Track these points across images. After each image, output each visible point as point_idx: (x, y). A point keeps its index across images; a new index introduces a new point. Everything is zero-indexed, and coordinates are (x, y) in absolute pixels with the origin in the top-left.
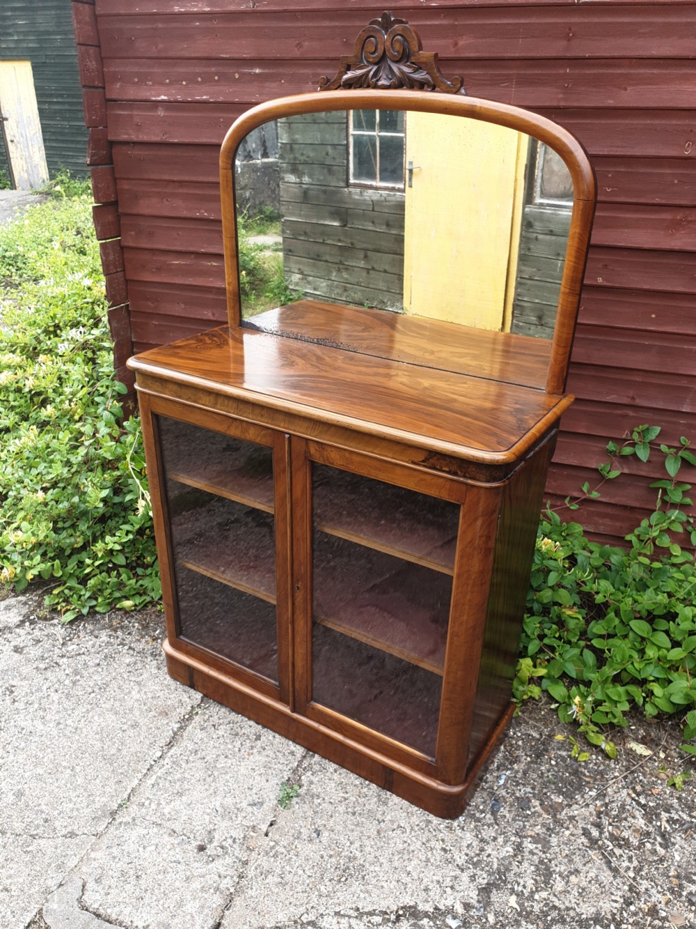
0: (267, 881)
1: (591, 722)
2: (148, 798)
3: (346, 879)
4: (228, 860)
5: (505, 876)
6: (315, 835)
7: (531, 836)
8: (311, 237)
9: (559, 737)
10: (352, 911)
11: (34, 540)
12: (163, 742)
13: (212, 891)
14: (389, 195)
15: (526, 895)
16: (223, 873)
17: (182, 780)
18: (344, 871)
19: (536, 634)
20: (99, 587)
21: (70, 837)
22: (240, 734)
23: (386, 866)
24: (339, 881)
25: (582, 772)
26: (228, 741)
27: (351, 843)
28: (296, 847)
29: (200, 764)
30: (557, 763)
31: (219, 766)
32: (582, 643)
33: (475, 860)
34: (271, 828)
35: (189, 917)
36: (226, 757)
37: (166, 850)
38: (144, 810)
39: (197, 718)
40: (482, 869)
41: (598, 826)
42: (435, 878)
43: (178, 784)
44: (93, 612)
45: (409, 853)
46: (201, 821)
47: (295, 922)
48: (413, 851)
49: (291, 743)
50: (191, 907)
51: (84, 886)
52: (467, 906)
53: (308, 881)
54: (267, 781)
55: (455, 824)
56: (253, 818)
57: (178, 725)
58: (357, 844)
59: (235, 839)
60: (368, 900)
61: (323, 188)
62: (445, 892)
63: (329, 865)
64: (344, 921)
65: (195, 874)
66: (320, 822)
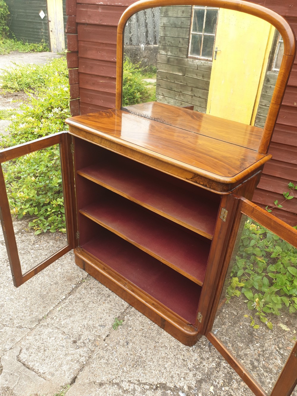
0: (101, 361)
1: (262, 311)
2: (56, 316)
3: (136, 366)
4: (85, 349)
5: (210, 377)
6: (126, 344)
8: (169, 80)
9: (246, 316)
10: (136, 381)
11: (27, 197)
12: (67, 292)
13: (75, 362)
14: (205, 63)
15: (218, 387)
16: (82, 354)
17: (72, 310)
18: (136, 362)
19: (242, 267)
20: (53, 221)
21: (19, 328)
22: (101, 293)
23: (155, 363)
24: (133, 367)
25: (254, 334)
26: (95, 296)
27: (141, 350)
28: (116, 348)
29: (81, 304)
30: (243, 328)
31: (89, 306)
32: (264, 274)
33: (197, 367)
34: (107, 338)
35: (63, 372)
36: (93, 303)
37: (59, 340)
38: (53, 321)
39: (84, 284)
40: (200, 372)
41: (258, 360)
42: (177, 372)
43: (70, 312)
44: (48, 232)
45: (167, 359)
46: (77, 329)
47: (110, 382)
48: (169, 358)
49: (123, 300)
50: (65, 368)
51: (21, 351)
52: (190, 388)
53: (119, 364)
54: (109, 316)
55: (191, 349)
56: (100, 332)
57: (75, 286)
58: (144, 351)
59: (90, 340)
60: (145, 377)
61: (176, 58)
62: (181, 379)
63: (130, 358)
64: (132, 385)
65: (70, 353)
66: (129, 338)
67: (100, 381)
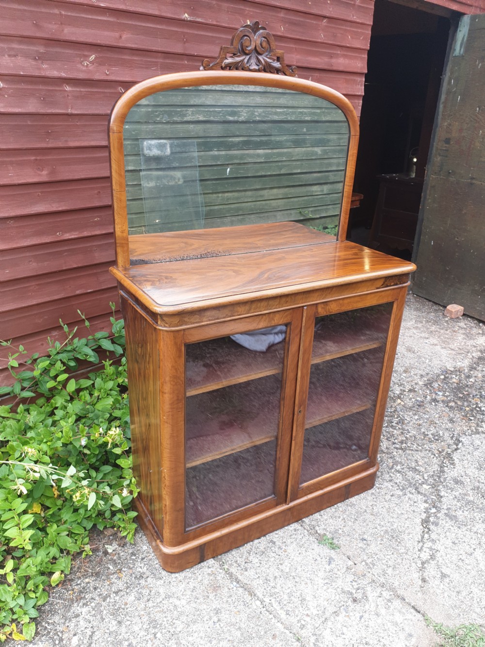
0: (390, 574)
2: (299, 621)
3: (399, 539)
4: (369, 589)
5: (412, 483)
6: (365, 542)
7: (393, 465)
10: (419, 544)
12: (247, 597)
13: (389, 604)
15: (424, 481)
16: (378, 594)
17: (290, 595)
18: (394, 538)
22: (264, 550)
23: (395, 520)
24: (399, 542)
26: (266, 559)
27: (376, 528)
28: (370, 553)
29: (280, 581)
31: (287, 571)
33: (401, 488)
34: (352, 560)
35: (406, 621)
36: (281, 564)
37: (350, 621)
38: (309, 626)
40: (407, 488)
42: (407, 506)
43: (293, 598)
46: (331, 594)
47: (420, 570)
48: (389, 507)
49: (286, 528)
50: (398, 618)
52: (426, 502)
53: (396, 556)
54: (313, 549)
55: (377, 485)
56: (341, 566)
57: (234, 583)
59: (353, 580)
60: (414, 535)
63: (387, 543)
64: (424, 549)
65: (375, 609)
66: (356, 536)
67: (420, 581)
